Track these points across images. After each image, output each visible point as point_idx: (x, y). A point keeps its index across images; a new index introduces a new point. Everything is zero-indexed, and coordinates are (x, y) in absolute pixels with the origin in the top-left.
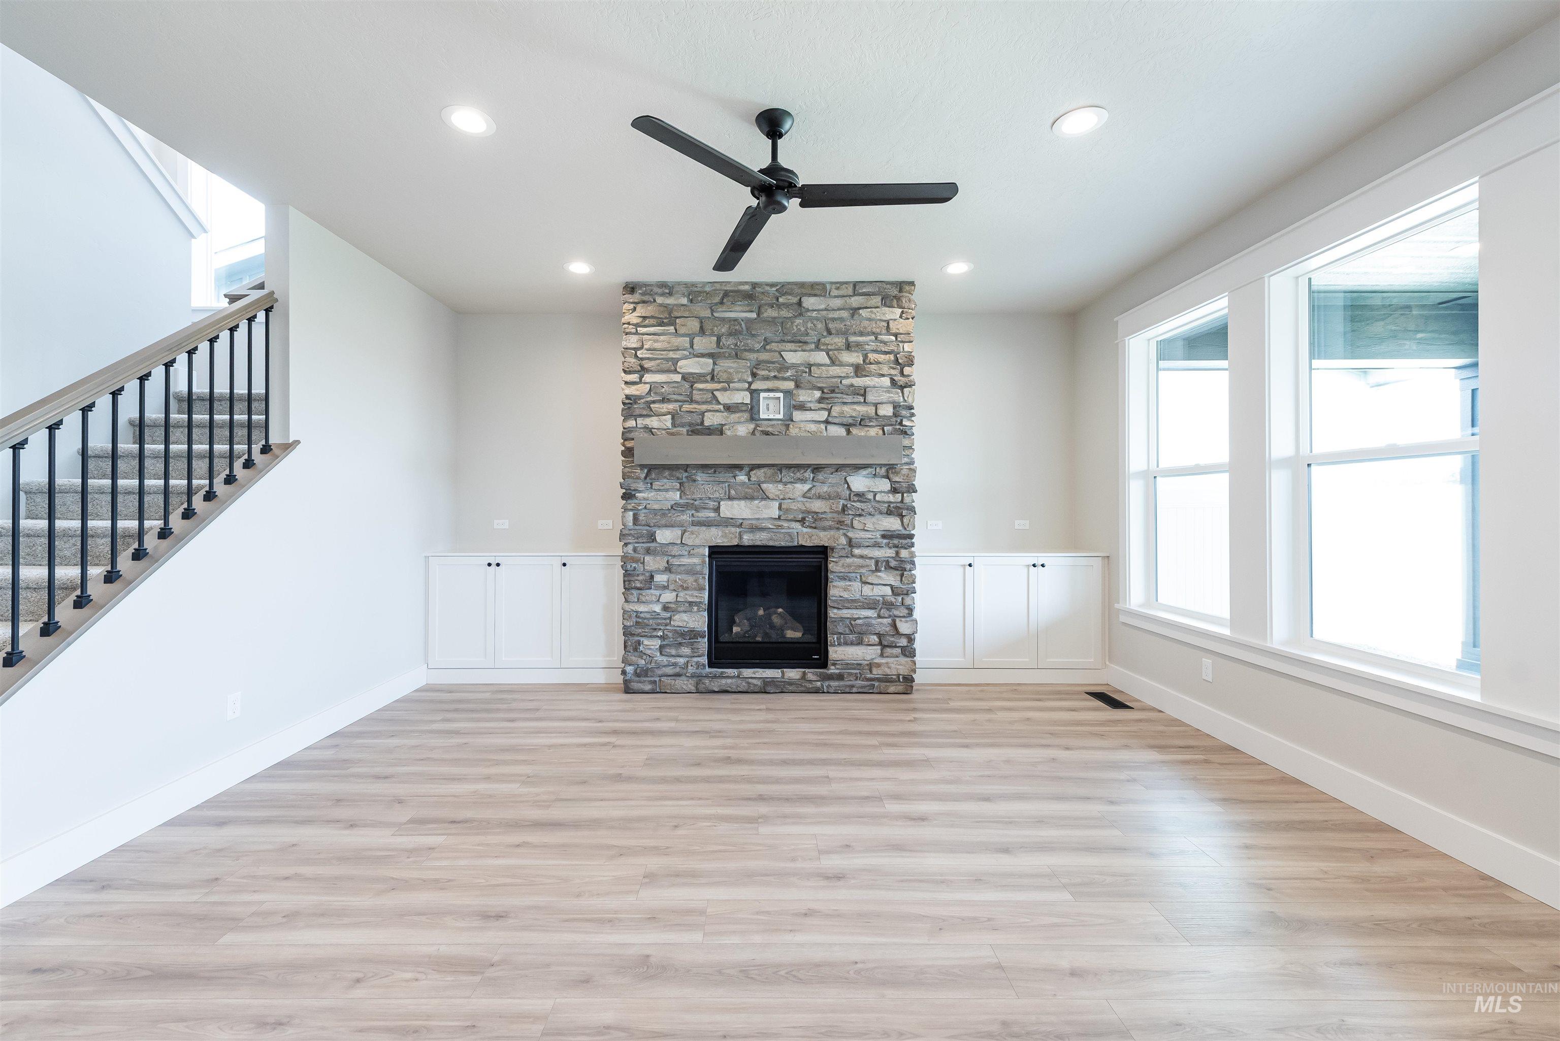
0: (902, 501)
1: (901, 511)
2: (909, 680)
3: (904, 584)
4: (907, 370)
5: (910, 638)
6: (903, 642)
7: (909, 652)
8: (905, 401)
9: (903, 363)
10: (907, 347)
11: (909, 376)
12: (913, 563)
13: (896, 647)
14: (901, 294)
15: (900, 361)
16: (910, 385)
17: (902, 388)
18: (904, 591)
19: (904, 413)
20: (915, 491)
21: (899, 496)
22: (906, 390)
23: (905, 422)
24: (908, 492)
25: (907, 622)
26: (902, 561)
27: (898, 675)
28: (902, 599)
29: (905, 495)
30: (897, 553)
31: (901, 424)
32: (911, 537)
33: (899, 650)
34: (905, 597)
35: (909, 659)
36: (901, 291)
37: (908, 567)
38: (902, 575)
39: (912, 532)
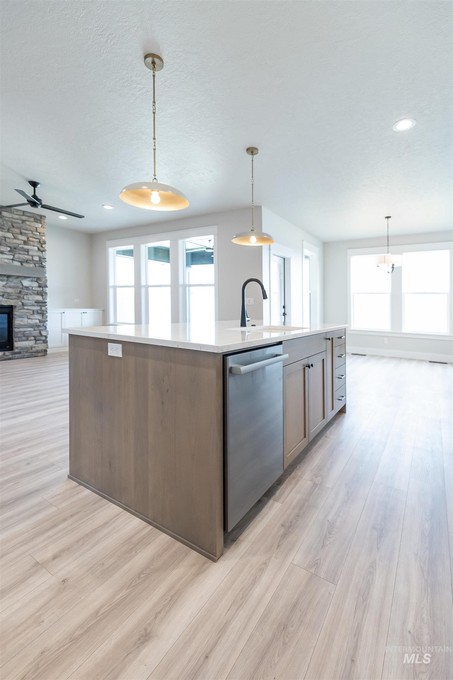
0: (43, 290)
1: (42, 294)
2: (45, 351)
3: (43, 319)
4: (43, 246)
5: (46, 337)
6: (44, 338)
7: (45, 342)
8: (43, 256)
9: (42, 243)
10: (43, 238)
11: (44, 248)
12: (47, 311)
13: (41, 340)
14: (41, 219)
15: (41, 242)
16: (45, 251)
17: (42, 251)
18: (43, 321)
19: (43, 260)
20: (47, 287)
21: (41, 289)
22: (44, 253)
23: (43, 263)
24: (45, 287)
25: (45, 331)
26: (43, 311)
27: (42, 350)
28: (43, 324)
29: (44, 288)
30: (41, 308)
31: (42, 264)
32: (46, 302)
33: (42, 341)
34: (44, 323)
35: (45, 344)
36: (41, 218)
37: (45, 313)
38: (43, 316)
39: (46, 301)
